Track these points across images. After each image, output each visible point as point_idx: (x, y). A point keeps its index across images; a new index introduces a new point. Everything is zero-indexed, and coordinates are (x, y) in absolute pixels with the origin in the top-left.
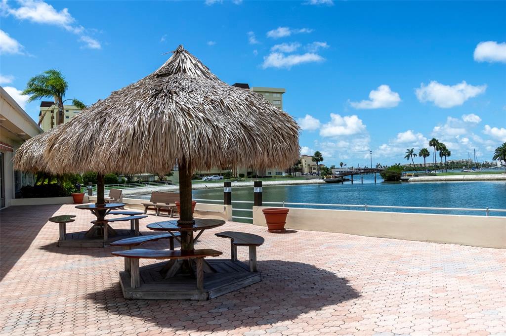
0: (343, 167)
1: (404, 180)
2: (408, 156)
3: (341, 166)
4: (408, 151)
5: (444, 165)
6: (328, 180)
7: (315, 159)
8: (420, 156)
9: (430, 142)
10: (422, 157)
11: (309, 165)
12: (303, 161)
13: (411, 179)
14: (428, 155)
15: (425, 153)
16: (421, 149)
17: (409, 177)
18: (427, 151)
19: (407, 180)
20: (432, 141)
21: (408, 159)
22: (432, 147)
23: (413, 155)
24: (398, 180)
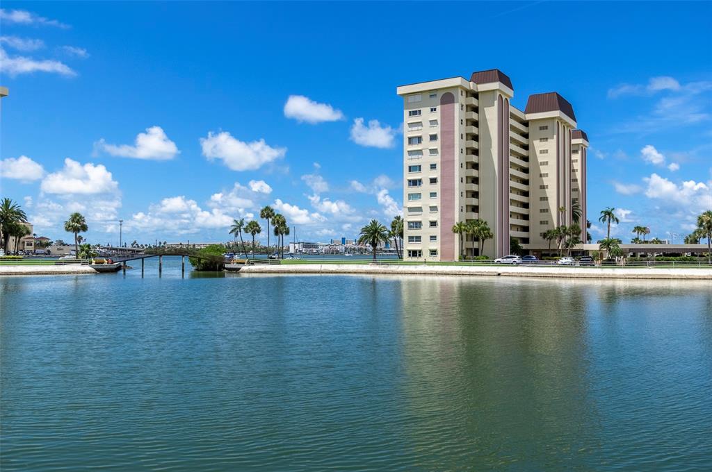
1: (230, 270)
4: (234, 224)
6: (100, 266)
9: (262, 211)
10: (251, 233)
13: (245, 268)
14: (259, 231)
15: (254, 228)
17: (239, 266)
18: (257, 225)
19: (237, 270)
20: (266, 210)
22: (265, 219)
23: (242, 230)
24: (220, 270)
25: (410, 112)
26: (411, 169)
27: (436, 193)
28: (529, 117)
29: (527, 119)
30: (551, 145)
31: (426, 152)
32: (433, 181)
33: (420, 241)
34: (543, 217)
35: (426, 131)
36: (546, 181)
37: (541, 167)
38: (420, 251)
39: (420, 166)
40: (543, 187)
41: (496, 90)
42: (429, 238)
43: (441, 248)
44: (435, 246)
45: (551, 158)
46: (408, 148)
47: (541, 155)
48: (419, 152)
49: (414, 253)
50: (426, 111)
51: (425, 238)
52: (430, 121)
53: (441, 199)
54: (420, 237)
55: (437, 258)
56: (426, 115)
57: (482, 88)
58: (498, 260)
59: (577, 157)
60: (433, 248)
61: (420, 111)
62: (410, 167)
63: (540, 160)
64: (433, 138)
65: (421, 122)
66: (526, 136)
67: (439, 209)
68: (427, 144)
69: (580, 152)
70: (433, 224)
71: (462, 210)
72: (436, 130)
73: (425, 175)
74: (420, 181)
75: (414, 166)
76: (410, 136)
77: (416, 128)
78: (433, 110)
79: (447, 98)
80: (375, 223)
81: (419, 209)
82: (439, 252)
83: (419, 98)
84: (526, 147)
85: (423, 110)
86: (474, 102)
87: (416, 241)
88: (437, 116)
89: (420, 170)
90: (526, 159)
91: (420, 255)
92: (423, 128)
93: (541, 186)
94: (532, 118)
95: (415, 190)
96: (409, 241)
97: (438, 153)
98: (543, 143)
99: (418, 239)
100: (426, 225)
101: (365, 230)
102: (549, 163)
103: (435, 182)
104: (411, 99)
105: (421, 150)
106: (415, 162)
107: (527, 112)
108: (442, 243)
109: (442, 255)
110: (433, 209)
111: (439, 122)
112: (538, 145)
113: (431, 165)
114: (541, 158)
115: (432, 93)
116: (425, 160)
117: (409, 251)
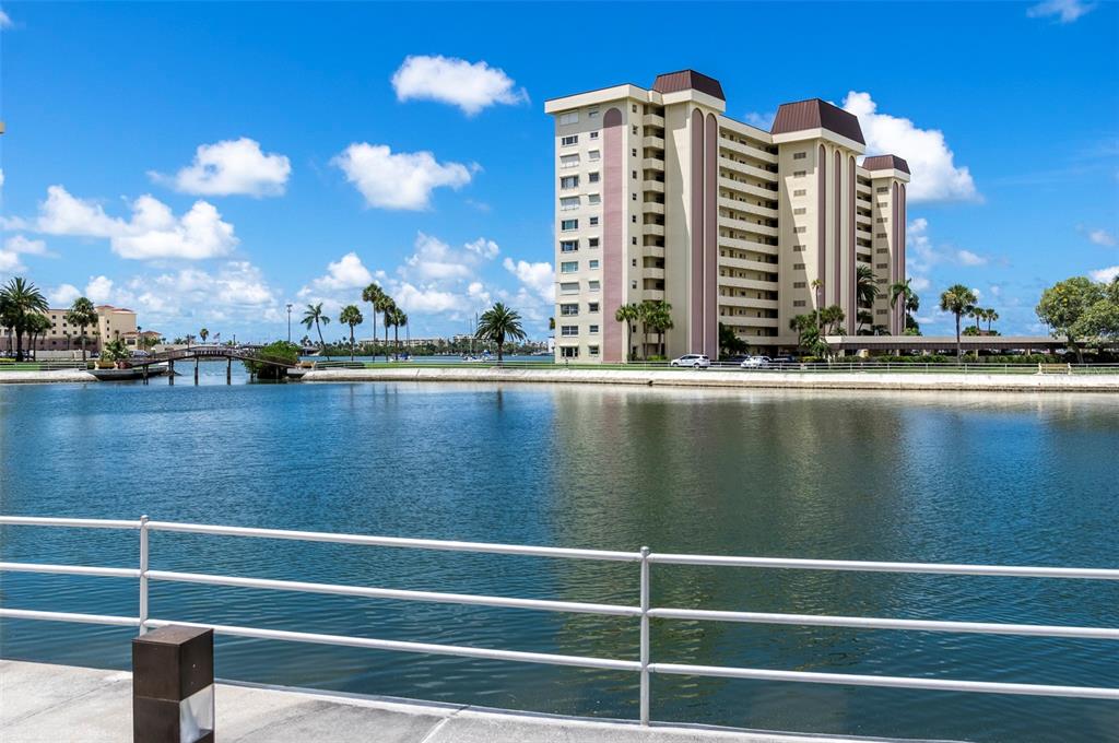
0: (210, 339)
1: (294, 377)
2: (308, 321)
3: (204, 338)
4: (308, 310)
5: (446, 345)
6: (104, 372)
7: (75, 316)
8: (343, 323)
9: (365, 291)
10: (347, 324)
11: (117, 332)
12: (102, 320)
13: (309, 374)
14: (359, 321)
15: (352, 316)
16: (345, 307)
17: (305, 370)
18: (357, 312)
19: (300, 376)
20: (369, 289)
21: (310, 326)
22: (370, 302)
23: (320, 319)
24: (280, 377)
25: (563, 139)
26: (565, 225)
27: (597, 261)
28: (778, 139)
29: (775, 142)
30: (811, 182)
31: (585, 200)
32: (594, 243)
33: (577, 333)
34: (798, 295)
35: (584, 168)
36: (802, 239)
37: (796, 217)
38: (577, 349)
39: (576, 221)
40: (798, 248)
41: (688, 102)
42: (589, 328)
43: (605, 343)
44: (597, 340)
45: (811, 203)
46: (561, 193)
47: (797, 198)
48: (575, 199)
49: (570, 352)
50: (584, 137)
51: (584, 329)
52: (590, 152)
53: (605, 271)
54: (576, 328)
55: (599, 359)
56: (585, 143)
57: (668, 99)
58: (676, 361)
59: (886, 198)
60: (594, 344)
61: (576, 137)
62: (563, 222)
63: (794, 206)
64: (594, 177)
65: (577, 155)
66: (774, 168)
67: (602, 285)
68: (586, 188)
69: (891, 191)
70: (594, 307)
71: (634, 287)
72: (598, 166)
73: (583, 234)
74: (576, 243)
75: (568, 221)
76: (563, 175)
77: (571, 164)
78: (594, 135)
79: (613, 116)
80: (499, 307)
81: (575, 285)
82: (601, 350)
83: (574, 118)
84: (774, 186)
85: (580, 136)
86: (656, 120)
87: (572, 333)
88: (598, 144)
89: (576, 227)
90: (774, 205)
91: (576, 355)
92: (581, 164)
93: (795, 247)
94: (782, 141)
95: (570, 256)
96: (563, 333)
97: (600, 201)
98: (800, 179)
99: (574, 330)
100: (584, 308)
101: (487, 317)
102: (807, 211)
103: (597, 245)
104: (565, 120)
105: (577, 197)
106: (569, 216)
107: (775, 131)
108: (606, 337)
109: (605, 354)
110: (594, 284)
111: (602, 153)
112: (791, 183)
113: (591, 219)
114: (796, 203)
115: (593, 108)
116: (583, 212)
117: (563, 349)
